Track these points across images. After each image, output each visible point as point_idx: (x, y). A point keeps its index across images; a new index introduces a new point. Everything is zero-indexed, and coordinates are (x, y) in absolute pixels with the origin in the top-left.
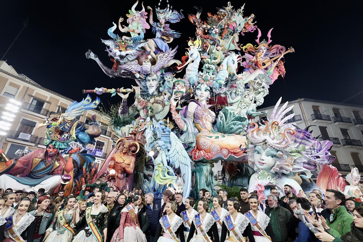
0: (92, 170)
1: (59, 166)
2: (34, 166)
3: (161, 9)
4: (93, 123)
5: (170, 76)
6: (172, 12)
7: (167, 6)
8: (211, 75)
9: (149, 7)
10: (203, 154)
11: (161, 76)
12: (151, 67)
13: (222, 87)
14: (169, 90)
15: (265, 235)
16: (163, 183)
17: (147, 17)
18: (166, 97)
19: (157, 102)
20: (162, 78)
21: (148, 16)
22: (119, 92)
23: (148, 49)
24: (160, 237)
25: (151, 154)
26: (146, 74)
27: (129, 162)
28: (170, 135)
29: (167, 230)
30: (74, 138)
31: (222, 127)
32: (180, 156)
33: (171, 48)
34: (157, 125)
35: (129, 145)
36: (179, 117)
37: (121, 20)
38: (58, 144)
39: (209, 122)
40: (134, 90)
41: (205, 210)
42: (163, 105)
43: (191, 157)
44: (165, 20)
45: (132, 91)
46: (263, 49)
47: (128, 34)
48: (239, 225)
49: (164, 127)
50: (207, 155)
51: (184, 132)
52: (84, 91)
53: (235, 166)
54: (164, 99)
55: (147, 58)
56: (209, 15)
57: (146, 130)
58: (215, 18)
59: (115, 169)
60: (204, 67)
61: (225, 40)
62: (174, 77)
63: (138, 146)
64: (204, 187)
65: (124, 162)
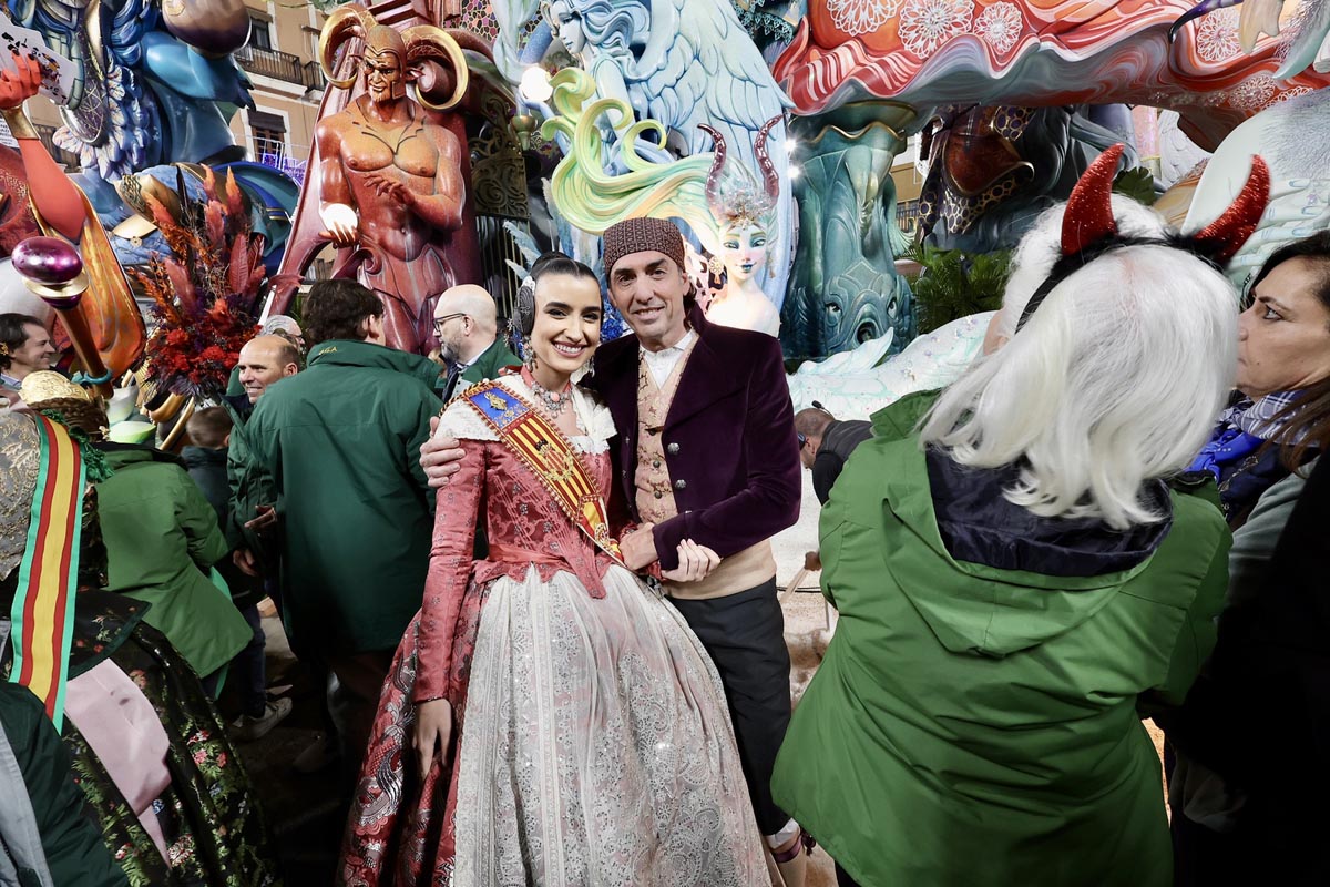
0: (207, 207)
10: (852, 63)
27: (424, 158)
50: (884, 65)
53: (1010, 149)
59: (356, 205)
63: (459, 56)
64: (852, 260)
65: (393, 162)
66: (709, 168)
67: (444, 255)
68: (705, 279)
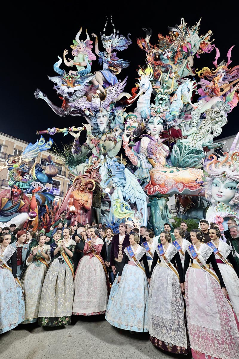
0: (54, 207)
1: (25, 205)
2: (3, 205)
3: (106, 35)
4: (50, 163)
5: (120, 111)
6: (119, 37)
7: (113, 31)
8: (164, 106)
9: (94, 35)
10: (158, 188)
11: (111, 111)
12: (100, 102)
13: (176, 119)
14: (120, 126)
15: (227, 262)
16: (121, 217)
17: (92, 47)
18: (118, 133)
19: (109, 139)
20: (112, 114)
21: (94, 44)
22: (71, 131)
23: (96, 83)
24: (126, 265)
25: (107, 190)
26: (96, 111)
27: (87, 199)
28: (124, 171)
29: (132, 258)
30: (34, 178)
31: (177, 161)
32: (135, 192)
33: (120, 80)
34: (111, 162)
35: (85, 182)
36: (132, 153)
37: (65, 53)
38: (22, 184)
39: (163, 156)
40: (85, 128)
41: (167, 241)
42: (115, 142)
43: (146, 192)
44: (112, 48)
45: (84, 130)
46: (222, 72)
47: (74, 68)
48: (203, 254)
49: (118, 164)
50: (162, 189)
51: (138, 168)
52: (38, 132)
53: (190, 200)
54: (116, 136)
55: (95, 93)
56: (160, 37)
57: (101, 168)
58: (167, 40)
59: (74, 206)
60: (156, 98)
61: (178, 65)
62: (124, 112)
63: (94, 183)
64: (160, 220)
65: (82, 199)
66: (135, 213)
67: (86, 214)
68: (134, 226)
